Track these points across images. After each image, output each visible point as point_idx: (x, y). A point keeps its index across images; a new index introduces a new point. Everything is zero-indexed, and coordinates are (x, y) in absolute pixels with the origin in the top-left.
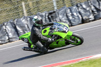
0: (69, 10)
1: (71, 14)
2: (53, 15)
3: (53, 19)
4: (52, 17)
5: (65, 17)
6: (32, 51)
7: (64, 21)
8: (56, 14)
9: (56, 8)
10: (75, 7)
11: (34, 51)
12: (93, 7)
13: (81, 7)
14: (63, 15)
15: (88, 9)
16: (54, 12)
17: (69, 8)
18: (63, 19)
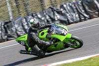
0: (24, 20)
1: (26, 23)
2: (9, 24)
3: (9, 29)
4: (8, 26)
5: (21, 27)
6: (29, 54)
7: (20, 30)
8: (11, 24)
9: (11, 18)
10: (30, 17)
11: (31, 54)
12: (48, 17)
13: (36, 17)
14: (19, 24)
15: (43, 19)
16: (10, 22)
17: (25, 18)
18: (19, 28)
